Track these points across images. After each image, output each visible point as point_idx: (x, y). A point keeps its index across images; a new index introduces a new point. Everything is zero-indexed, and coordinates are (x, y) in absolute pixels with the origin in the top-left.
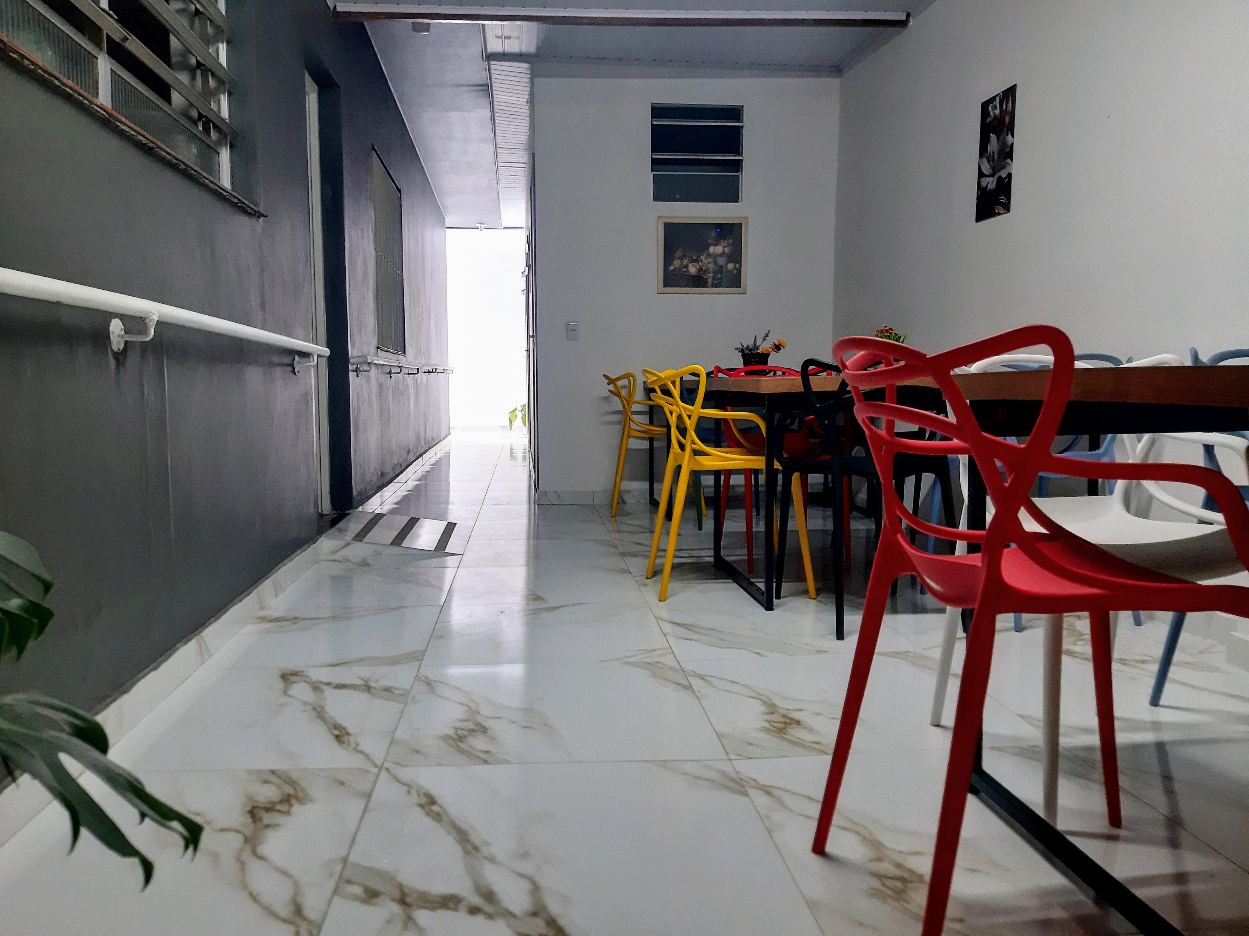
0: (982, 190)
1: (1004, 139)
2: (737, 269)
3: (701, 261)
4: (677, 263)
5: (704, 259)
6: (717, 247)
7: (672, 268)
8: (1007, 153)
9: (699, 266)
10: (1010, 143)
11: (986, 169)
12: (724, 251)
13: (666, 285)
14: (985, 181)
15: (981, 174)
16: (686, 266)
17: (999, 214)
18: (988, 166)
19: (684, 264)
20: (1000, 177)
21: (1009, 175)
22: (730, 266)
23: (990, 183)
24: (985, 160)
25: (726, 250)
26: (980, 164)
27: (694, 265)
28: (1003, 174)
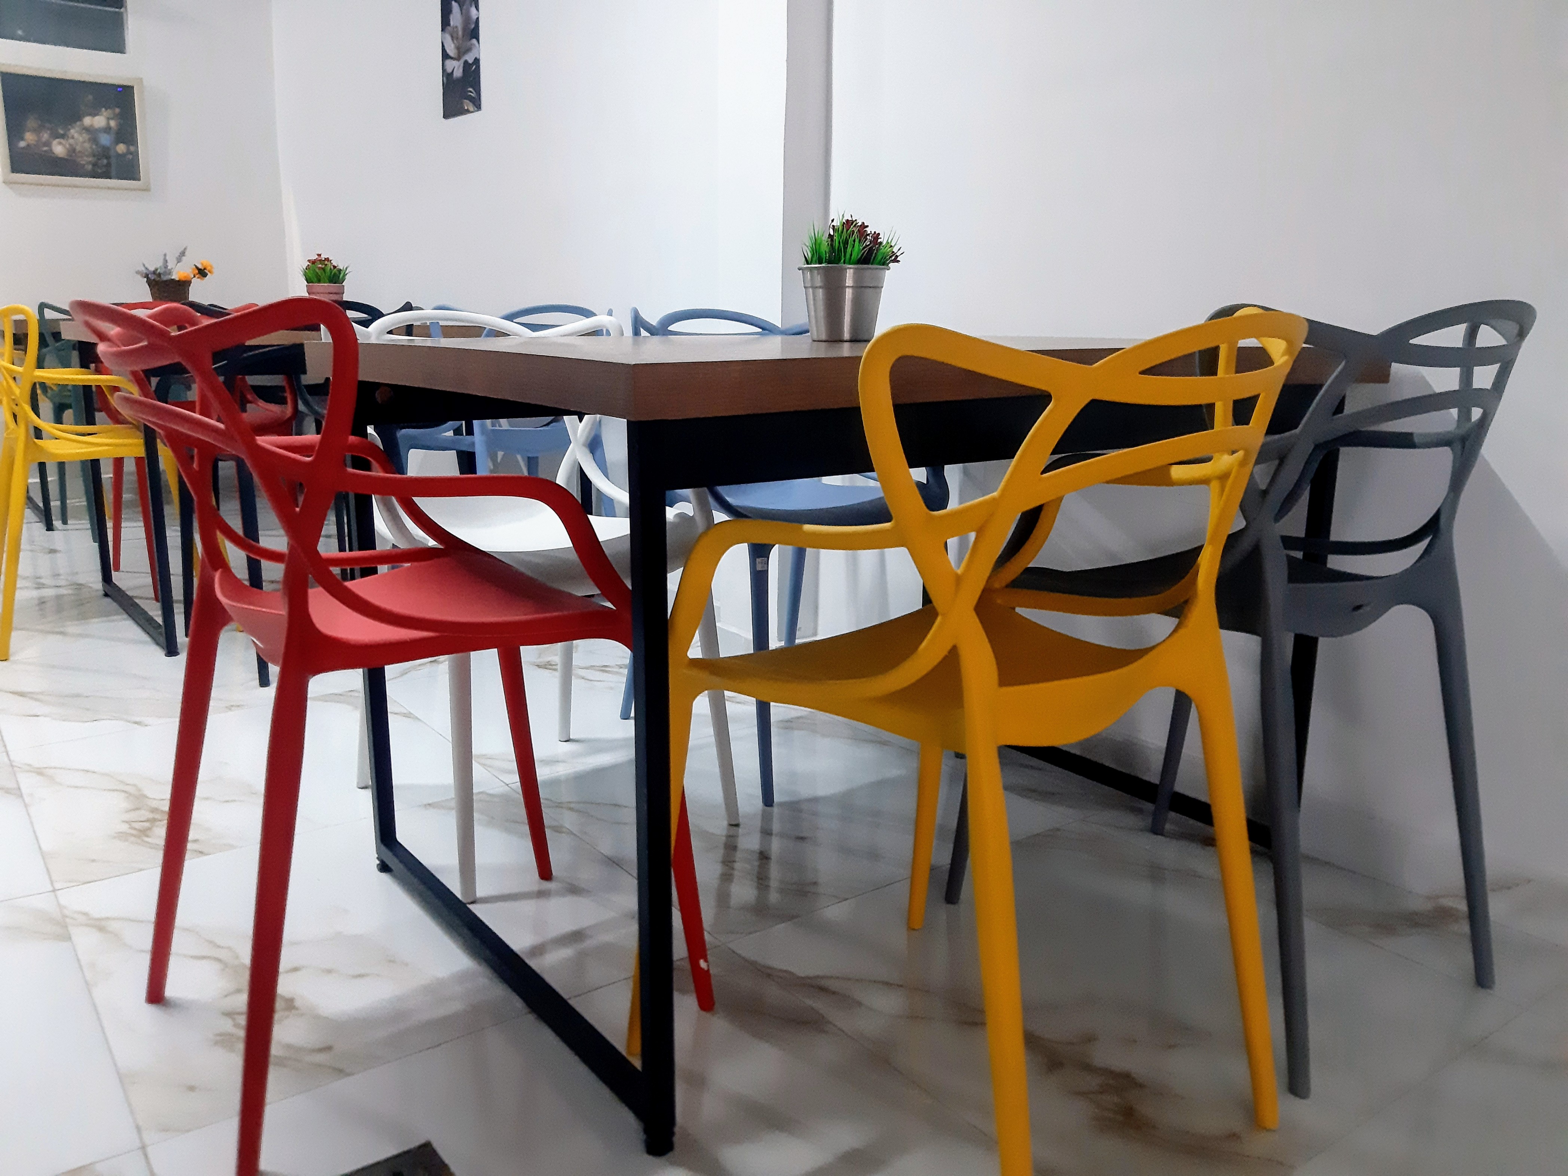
0: (447, 76)
1: (468, 12)
2: (131, 153)
3: (73, 137)
4: (30, 137)
5: (76, 135)
6: (97, 118)
7: (22, 144)
8: (473, 32)
9: (70, 145)
10: (475, 17)
11: (451, 50)
12: (108, 123)
13: (14, 170)
14: (451, 65)
15: (445, 56)
16: (48, 144)
17: (468, 111)
18: (453, 46)
19: (44, 140)
20: (466, 62)
21: (477, 61)
22: (121, 148)
23: (456, 68)
24: (448, 37)
25: (113, 123)
26: (443, 40)
27: (60, 143)
28: (470, 58)
